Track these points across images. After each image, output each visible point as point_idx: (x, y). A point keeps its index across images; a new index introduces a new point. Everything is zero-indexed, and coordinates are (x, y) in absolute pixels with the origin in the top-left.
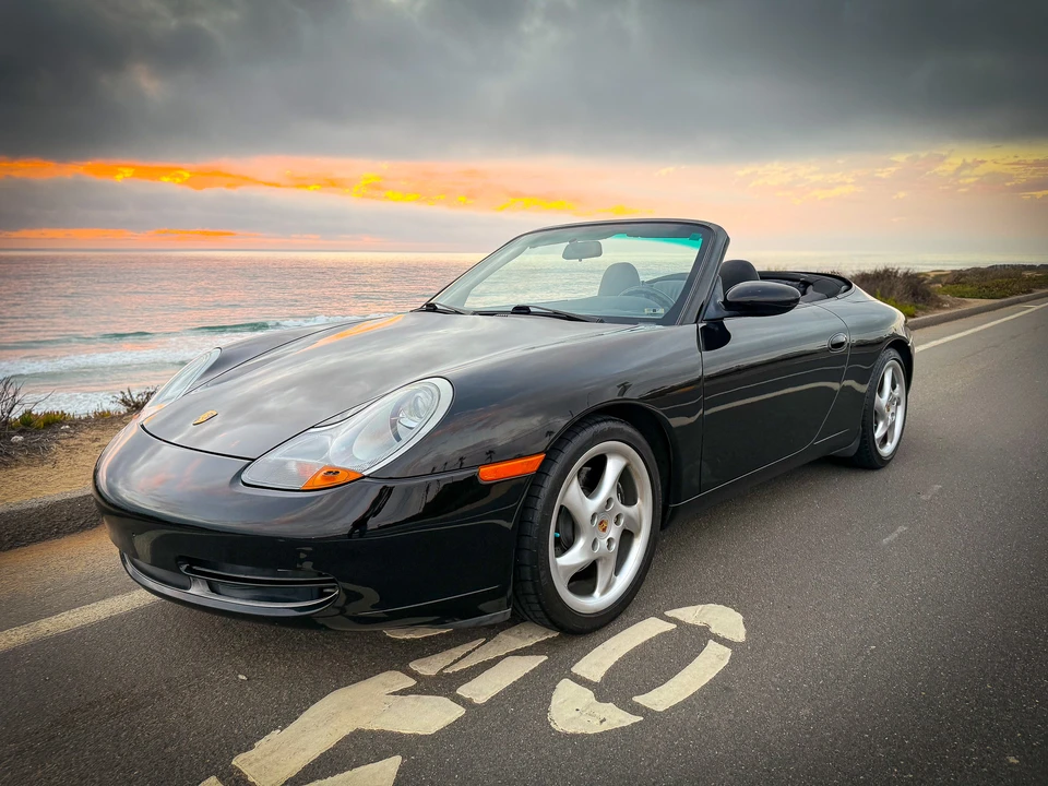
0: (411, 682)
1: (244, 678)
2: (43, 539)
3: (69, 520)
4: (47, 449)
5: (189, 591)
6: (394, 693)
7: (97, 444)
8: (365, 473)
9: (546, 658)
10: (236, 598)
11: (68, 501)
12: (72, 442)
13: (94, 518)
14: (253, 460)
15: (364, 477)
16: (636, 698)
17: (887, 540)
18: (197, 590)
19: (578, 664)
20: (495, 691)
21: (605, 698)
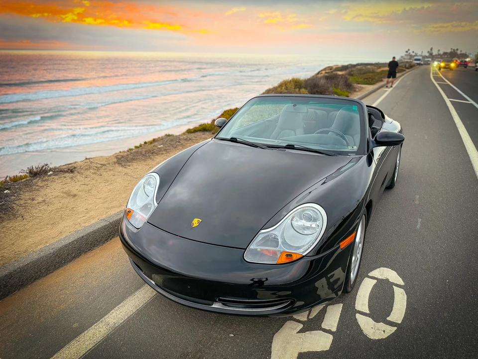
0: (301, 326)
1: (233, 335)
3: (68, 255)
4: (12, 208)
5: (213, 306)
6: (298, 332)
7: (35, 202)
8: (304, 254)
9: (342, 305)
11: (66, 246)
12: (22, 202)
13: (79, 252)
14: (245, 249)
15: (304, 256)
16: (388, 319)
17: (418, 227)
18: (217, 306)
19: (356, 305)
20: (336, 325)
21: (377, 320)
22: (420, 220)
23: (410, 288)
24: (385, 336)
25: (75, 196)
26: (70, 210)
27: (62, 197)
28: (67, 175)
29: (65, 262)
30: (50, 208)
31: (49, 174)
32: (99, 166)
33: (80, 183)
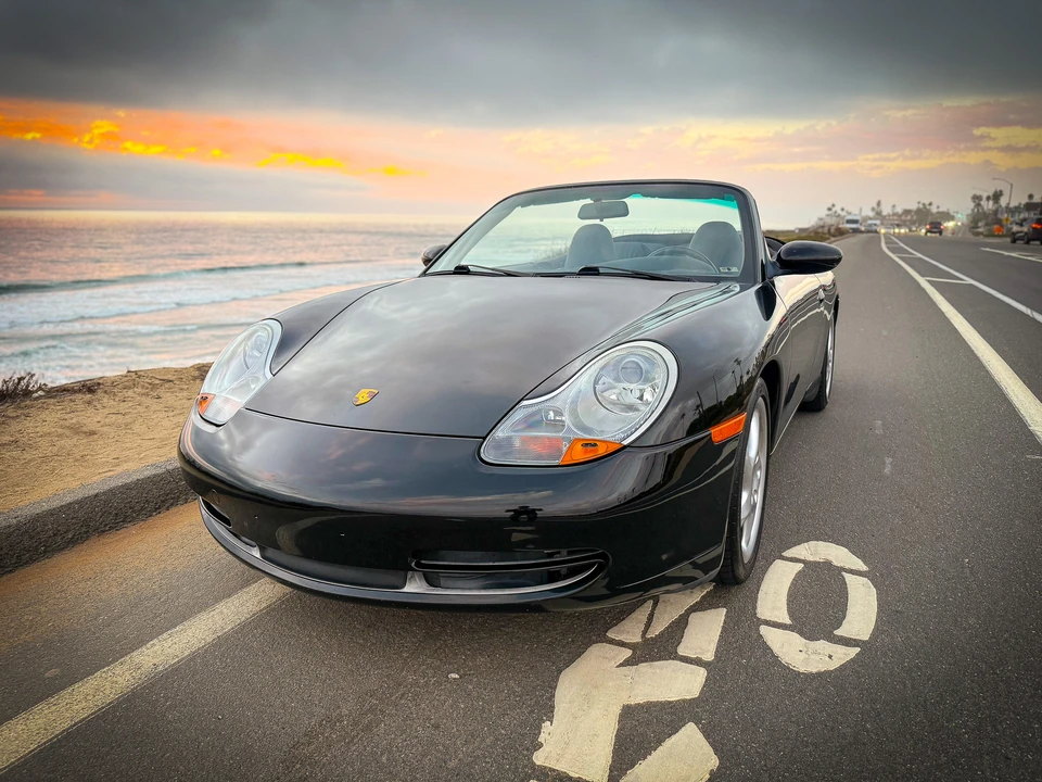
0: (628, 653)
1: (457, 676)
2: (31, 561)
3: (55, 535)
5: (405, 590)
6: (621, 665)
8: (625, 443)
9: (725, 610)
10: (470, 589)
11: (51, 513)
13: (84, 529)
14: (484, 438)
15: (625, 447)
16: (836, 632)
17: (887, 470)
18: (415, 587)
19: (759, 610)
20: (713, 647)
21: (810, 635)
22: (889, 460)
23: (882, 575)
24: (833, 665)
25: (92, 433)
26: (77, 460)
27: (60, 436)
28: (80, 396)
29: (45, 551)
30: (27, 456)
31: (36, 395)
32: (157, 382)
33: (106, 411)
